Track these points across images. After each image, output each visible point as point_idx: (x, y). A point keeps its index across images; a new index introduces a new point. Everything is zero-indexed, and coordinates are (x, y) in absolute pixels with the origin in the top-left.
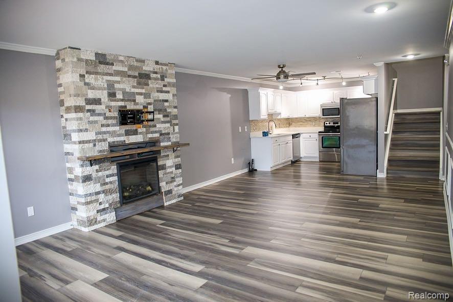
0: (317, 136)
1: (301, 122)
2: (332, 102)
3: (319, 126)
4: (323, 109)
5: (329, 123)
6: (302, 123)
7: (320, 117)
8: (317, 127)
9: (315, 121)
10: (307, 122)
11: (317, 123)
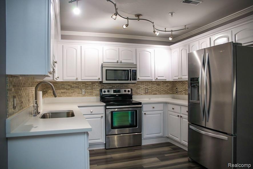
2: (117, 62)
3: (91, 94)
4: (106, 70)
5: (108, 91)
8: (88, 96)
9: (85, 88)
10: (73, 88)
11: (88, 90)
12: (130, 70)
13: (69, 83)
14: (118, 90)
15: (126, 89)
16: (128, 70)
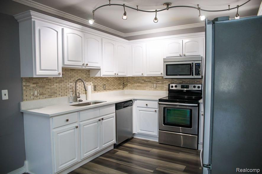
0: (156, 105)
1: (139, 82)
2: (181, 56)
3: (162, 89)
4: (167, 65)
5: (176, 86)
6: (139, 84)
7: (162, 77)
8: (159, 90)
9: (157, 83)
10: (146, 83)
11: (159, 85)
12: (192, 63)
13: (143, 78)
14: (187, 86)
15: (195, 85)
16: (190, 64)
